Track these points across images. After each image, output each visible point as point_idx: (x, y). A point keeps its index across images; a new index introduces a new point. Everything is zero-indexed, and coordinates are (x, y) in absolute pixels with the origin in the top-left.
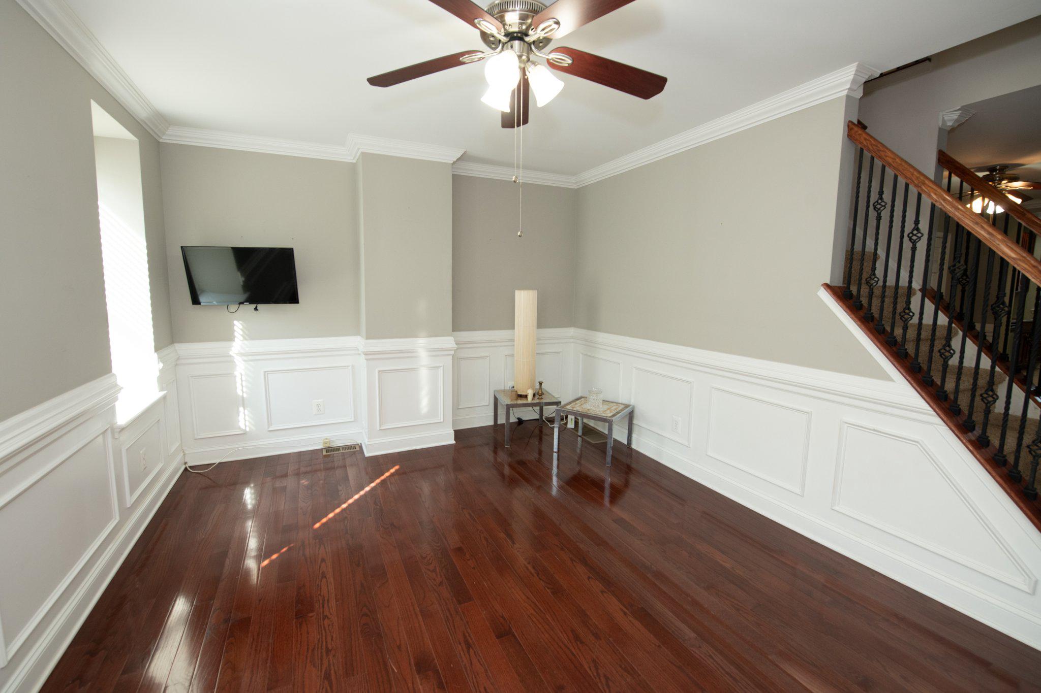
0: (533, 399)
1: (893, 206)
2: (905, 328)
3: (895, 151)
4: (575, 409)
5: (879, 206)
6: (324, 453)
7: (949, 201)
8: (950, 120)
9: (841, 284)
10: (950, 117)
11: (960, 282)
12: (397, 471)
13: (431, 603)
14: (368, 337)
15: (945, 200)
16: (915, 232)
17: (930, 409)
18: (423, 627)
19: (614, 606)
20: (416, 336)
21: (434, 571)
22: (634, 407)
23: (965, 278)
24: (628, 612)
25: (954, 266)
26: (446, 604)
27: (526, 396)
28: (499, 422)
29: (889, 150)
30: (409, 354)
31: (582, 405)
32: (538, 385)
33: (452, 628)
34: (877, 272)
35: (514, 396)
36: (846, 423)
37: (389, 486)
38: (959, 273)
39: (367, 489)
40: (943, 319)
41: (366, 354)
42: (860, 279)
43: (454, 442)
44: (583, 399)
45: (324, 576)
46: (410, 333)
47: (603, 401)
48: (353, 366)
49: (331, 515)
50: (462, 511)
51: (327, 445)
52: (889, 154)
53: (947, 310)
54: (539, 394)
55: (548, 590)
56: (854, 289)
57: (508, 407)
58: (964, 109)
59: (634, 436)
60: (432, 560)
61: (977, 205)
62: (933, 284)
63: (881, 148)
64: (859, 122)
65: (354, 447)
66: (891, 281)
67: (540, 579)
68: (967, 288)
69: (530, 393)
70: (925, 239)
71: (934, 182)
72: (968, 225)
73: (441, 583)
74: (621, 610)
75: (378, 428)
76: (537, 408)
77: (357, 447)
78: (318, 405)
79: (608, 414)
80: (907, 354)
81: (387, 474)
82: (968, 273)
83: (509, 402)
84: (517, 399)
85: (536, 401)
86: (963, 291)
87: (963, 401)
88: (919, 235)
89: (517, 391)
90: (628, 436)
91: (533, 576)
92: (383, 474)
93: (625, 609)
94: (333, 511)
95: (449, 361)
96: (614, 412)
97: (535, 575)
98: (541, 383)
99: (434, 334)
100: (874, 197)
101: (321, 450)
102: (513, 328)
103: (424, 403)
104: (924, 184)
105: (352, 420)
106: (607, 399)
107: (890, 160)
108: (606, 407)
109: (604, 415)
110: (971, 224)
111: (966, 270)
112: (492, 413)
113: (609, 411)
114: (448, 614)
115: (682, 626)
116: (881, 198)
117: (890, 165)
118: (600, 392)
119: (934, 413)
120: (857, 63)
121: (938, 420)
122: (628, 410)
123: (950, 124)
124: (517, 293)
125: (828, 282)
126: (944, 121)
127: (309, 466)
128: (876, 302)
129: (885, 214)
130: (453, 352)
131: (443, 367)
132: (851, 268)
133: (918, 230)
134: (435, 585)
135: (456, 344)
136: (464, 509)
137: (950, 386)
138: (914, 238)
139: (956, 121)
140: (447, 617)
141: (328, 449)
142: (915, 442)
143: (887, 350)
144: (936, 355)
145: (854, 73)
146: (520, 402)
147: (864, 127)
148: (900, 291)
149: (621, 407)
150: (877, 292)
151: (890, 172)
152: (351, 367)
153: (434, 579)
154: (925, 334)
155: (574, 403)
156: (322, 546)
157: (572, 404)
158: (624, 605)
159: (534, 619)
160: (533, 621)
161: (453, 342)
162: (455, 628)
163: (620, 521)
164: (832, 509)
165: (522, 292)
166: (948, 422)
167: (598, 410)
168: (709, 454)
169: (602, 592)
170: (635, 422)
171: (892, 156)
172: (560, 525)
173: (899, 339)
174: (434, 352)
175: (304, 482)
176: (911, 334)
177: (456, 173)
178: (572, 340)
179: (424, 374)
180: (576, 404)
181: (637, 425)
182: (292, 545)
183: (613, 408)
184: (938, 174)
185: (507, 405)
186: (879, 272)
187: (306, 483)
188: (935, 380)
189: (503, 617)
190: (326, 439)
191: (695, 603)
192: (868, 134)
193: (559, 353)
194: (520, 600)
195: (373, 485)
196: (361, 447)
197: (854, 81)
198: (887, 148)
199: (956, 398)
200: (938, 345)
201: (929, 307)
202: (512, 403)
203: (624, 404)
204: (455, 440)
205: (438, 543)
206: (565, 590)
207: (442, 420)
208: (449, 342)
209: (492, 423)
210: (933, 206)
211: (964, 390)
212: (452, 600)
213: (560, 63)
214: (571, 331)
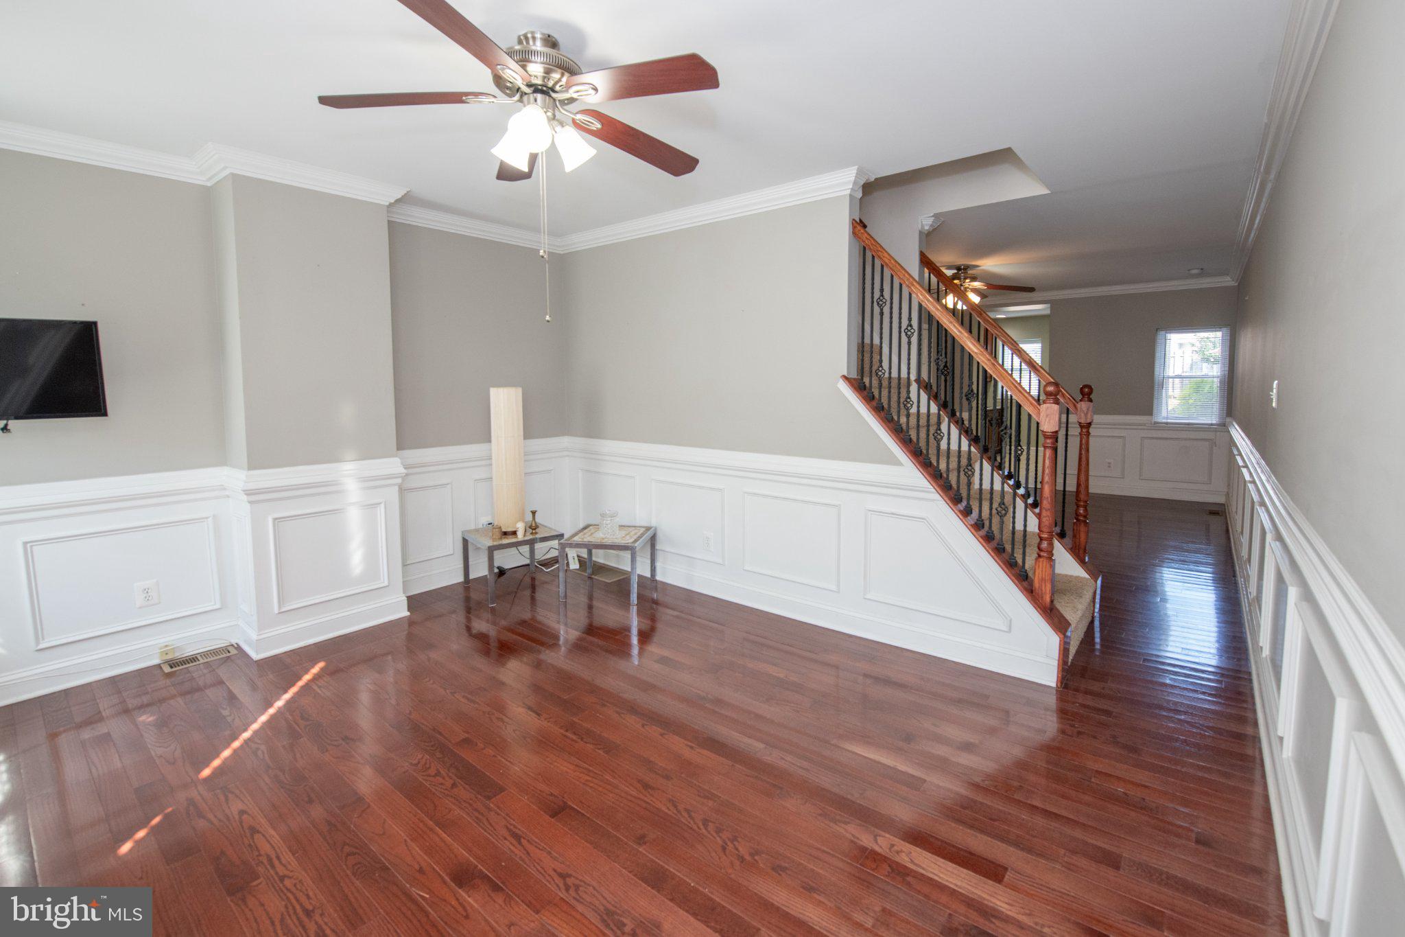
0: (524, 536)
1: (892, 303)
2: (908, 416)
3: (891, 253)
4: (585, 540)
5: (881, 303)
6: (167, 669)
7: (931, 302)
8: (926, 225)
9: (855, 377)
10: (927, 222)
11: (943, 373)
12: (322, 669)
13: (447, 810)
14: (252, 466)
15: (928, 300)
16: (909, 328)
17: (932, 487)
18: (448, 839)
19: (678, 744)
20: (338, 460)
21: (438, 774)
22: (656, 529)
23: (946, 369)
24: (693, 745)
25: (938, 359)
26: (471, 805)
27: (514, 533)
28: (472, 576)
29: (886, 252)
30: (329, 488)
31: (592, 534)
32: (531, 515)
33: (488, 826)
34: (883, 364)
35: (498, 534)
36: (870, 511)
37: (320, 692)
38: (942, 365)
39: (280, 703)
40: (934, 408)
41: (248, 493)
42: (871, 372)
43: (408, 614)
44: (591, 527)
45: (254, 831)
46: (330, 456)
47: (620, 526)
48: (214, 516)
49: (227, 753)
50: (454, 696)
51: (170, 657)
52: (886, 255)
53: (936, 397)
54: (533, 527)
55: (599, 751)
56: (866, 380)
57: (491, 550)
58: (936, 216)
59: (658, 565)
60: (430, 763)
61: (950, 300)
62: (925, 376)
63: (879, 249)
64: (861, 221)
65: (226, 649)
66: (895, 374)
67: (586, 743)
68: (948, 378)
69: (520, 527)
70: (916, 334)
71: (918, 283)
72: (945, 324)
73: (454, 785)
74: (688, 746)
75: (276, 611)
76: (525, 549)
77: (230, 649)
78: (146, 591)
79: (628, 540)
80: (911, 440)
81: (307, 677)
82: (948, 365)
83: (490, 543)
84: (501, 538)
85: (529, 537)
86: (946, 381)
87: (953, 479)
88: (912, 331)
89: (500, 527)
90: (652, 566)
91: (576, 742)
92: (299, 678)
93: (690, 744)
94: (228, 745)
95: (393, 493)
96: (635, 537)
97: (579, 740)
98: (534, 513)
99: (366, 455)
100: (877, 294)
101: (159, 666)
102: (489, 441)
103: (357, 559)
104: (913, 285)
105: (218, 606)
106: (623, 524)
107: (887, 261)
108: (623, 533)
109: (623, 542)
110: (947, 323)
111: (946, 362)
112: (461, 565)
113: (628, 537)
114: (477, 814)
115: (750, 741)
116: (882, 296)
117: (887, 265)
118: (613, 516)
119: (934, 490)
120: (857, 167)
121: (937, 497)
122: (649, 534)
123: (927, 228)
124: (493, 392)
125: (846, 374)
126: (922, 226)
127: (145, 694)
128: (885, 393)
129: (886, 310)
130: (399, 481)
131: (385, 505)
132: (863, 360)
133: (911, 326)
134: (446, 789)
135: (405, 468)
136: (455, 693)
137: (943, 466)
138: (909, 333)
139: (931, 226)
140: (477, 818)
141: (172, 664)
142: (923, 519)
143: (896, 437)
144: (931, 437)
145: (855, 175)
146: (505, 541)
147: (865, 226)
148: (902, 381)
149: (642, 530)
150: (885, 383)
151: (887, 273)
152: (211, 518)
153: (442, 784)
154: (923, 422)
155: (582, 533)
156: (230, 795)
157: (580, 535)
158: (688, 740)
159: (592, 785)
160: (591, 787)
161: (400, 465)
162: (492, 826)
163: (663, 660)
164: (865, 599)
165: (501, 390)
166: (944, 497)
167: (614, 537)
168: (746, 568)
169: (662, 735)
170: (658, 547)
171: (888, 257)
172: (593, 680)
173: (904, 427)
174: (371, 483)
175: (146, 718)
176: (913, 421)
177: (393, 219)
178: (565, 453)
179: (354, 518)
180: (585, 534)
181: (661, 550)
182: (169, 810)
183: (633, 532)
184: (921, 274)
185: (489, 547)
186: (885, 365)
187: (151, 719)
188: (933, 461)
189: (551, 794)
190: (166, 646)
191: (758, 717)
192: (866, 232)
193: (549, 471)
194: (568, 771)
195: (287, 696)
196: (238, 648)
197: (855, 183)
198: (884, 250)
199: (948, 475)
200: (932, 430)
201: (924, 397)
202: (495, 543)
203: (643, 527)
204: (409, 610)
205: (431, 741)
206: (620, 745)
207: (386, 583)
208: (393, 465)
209: (461, 579)
210: (920, 306)
211: (953, 470)
212: (476, 798)
213: (588, 125)
214: (565, 441)
